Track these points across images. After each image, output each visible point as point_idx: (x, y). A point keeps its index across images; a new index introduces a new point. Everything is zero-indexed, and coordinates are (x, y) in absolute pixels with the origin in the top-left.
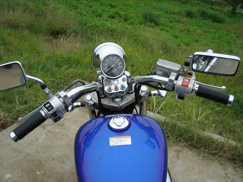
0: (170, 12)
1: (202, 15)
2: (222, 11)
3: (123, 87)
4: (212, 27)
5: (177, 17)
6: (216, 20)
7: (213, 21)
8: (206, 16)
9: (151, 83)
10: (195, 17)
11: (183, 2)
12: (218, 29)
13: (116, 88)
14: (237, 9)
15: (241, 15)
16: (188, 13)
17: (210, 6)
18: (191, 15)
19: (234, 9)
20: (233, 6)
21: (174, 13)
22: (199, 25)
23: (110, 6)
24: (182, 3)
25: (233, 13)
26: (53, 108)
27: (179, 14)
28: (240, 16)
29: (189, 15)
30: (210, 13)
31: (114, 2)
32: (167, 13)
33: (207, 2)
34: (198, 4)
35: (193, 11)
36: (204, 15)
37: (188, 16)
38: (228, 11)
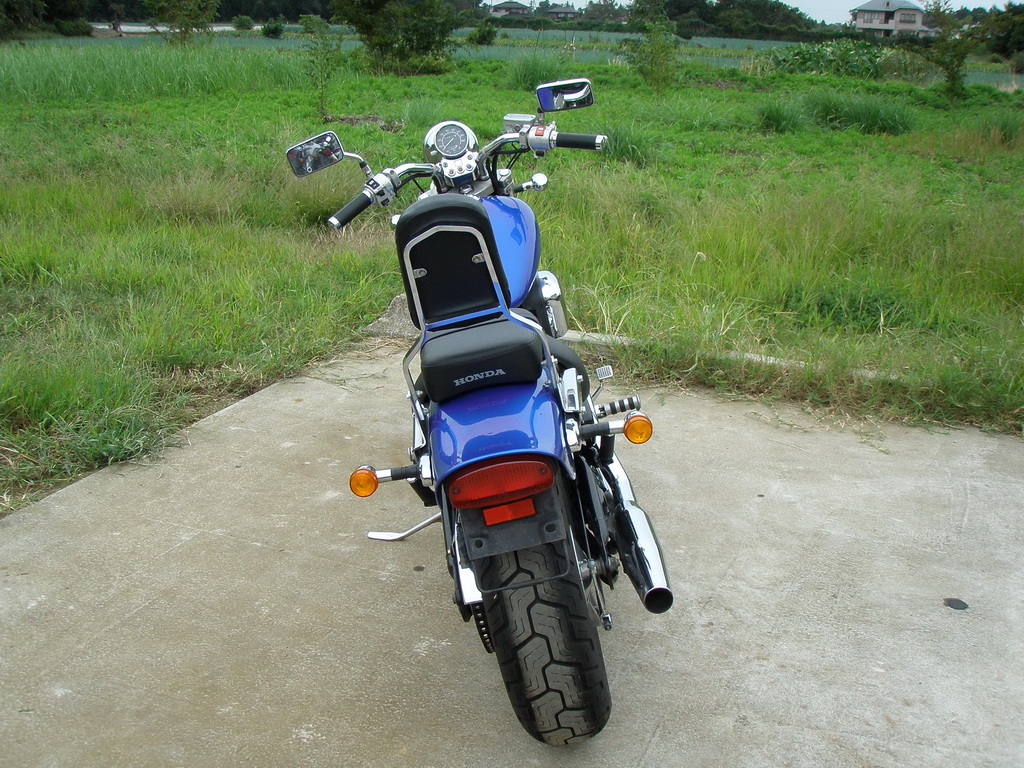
0: (702, 125)
1: (824, 118)
2: (910, 92)
3: (469, 167)
5: (728, 139)
6: (876, 124)
8: (839, 118)
10: (794, 126)
11: (756, 85)
13: (460, 169)
15: (986, 93)
16: (768, 118)
17: (866, 83)
18: (778, 124)
19: (954, 77)
20: (946, 66)
21: (715, 127)
22: (806, 148)
23: (481, 136)
24: (754, 91)
25: (954, 92)
27: (738, 125)
28: (985, 97)
29: (773, 122)
30: (851, 103)
31: (495, 121)
32: (689, 128)
33: (856, 70)
35: (786, 107)
36: (831, 116)
37: (770, 128)
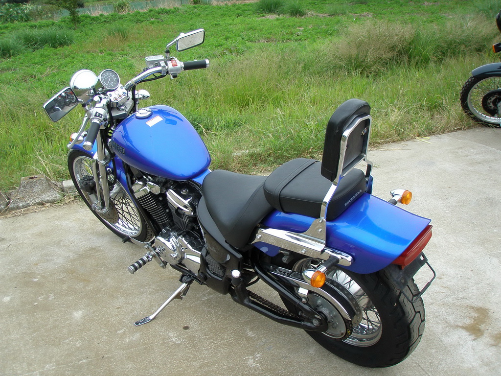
2: (53, 24)
3: (124, 93)
4: (59, 57)
7: (52, 46)
8: (36, 43)
9: (147, 78)
10: (18, 52)
12: (72, 55)
13: (120, 96)
14: (78, 12)
15: (88, 19)
17: (28, 24)
18: (9, 52)
19: (73, 13)
20: (69, 9)
25: (75, 20)
26: (102, 115)
29: (6, 52)
30: (40, 34)
33: (16, 18)
34: (4, 29)
37: (6, 55)
38: (63, 20)
